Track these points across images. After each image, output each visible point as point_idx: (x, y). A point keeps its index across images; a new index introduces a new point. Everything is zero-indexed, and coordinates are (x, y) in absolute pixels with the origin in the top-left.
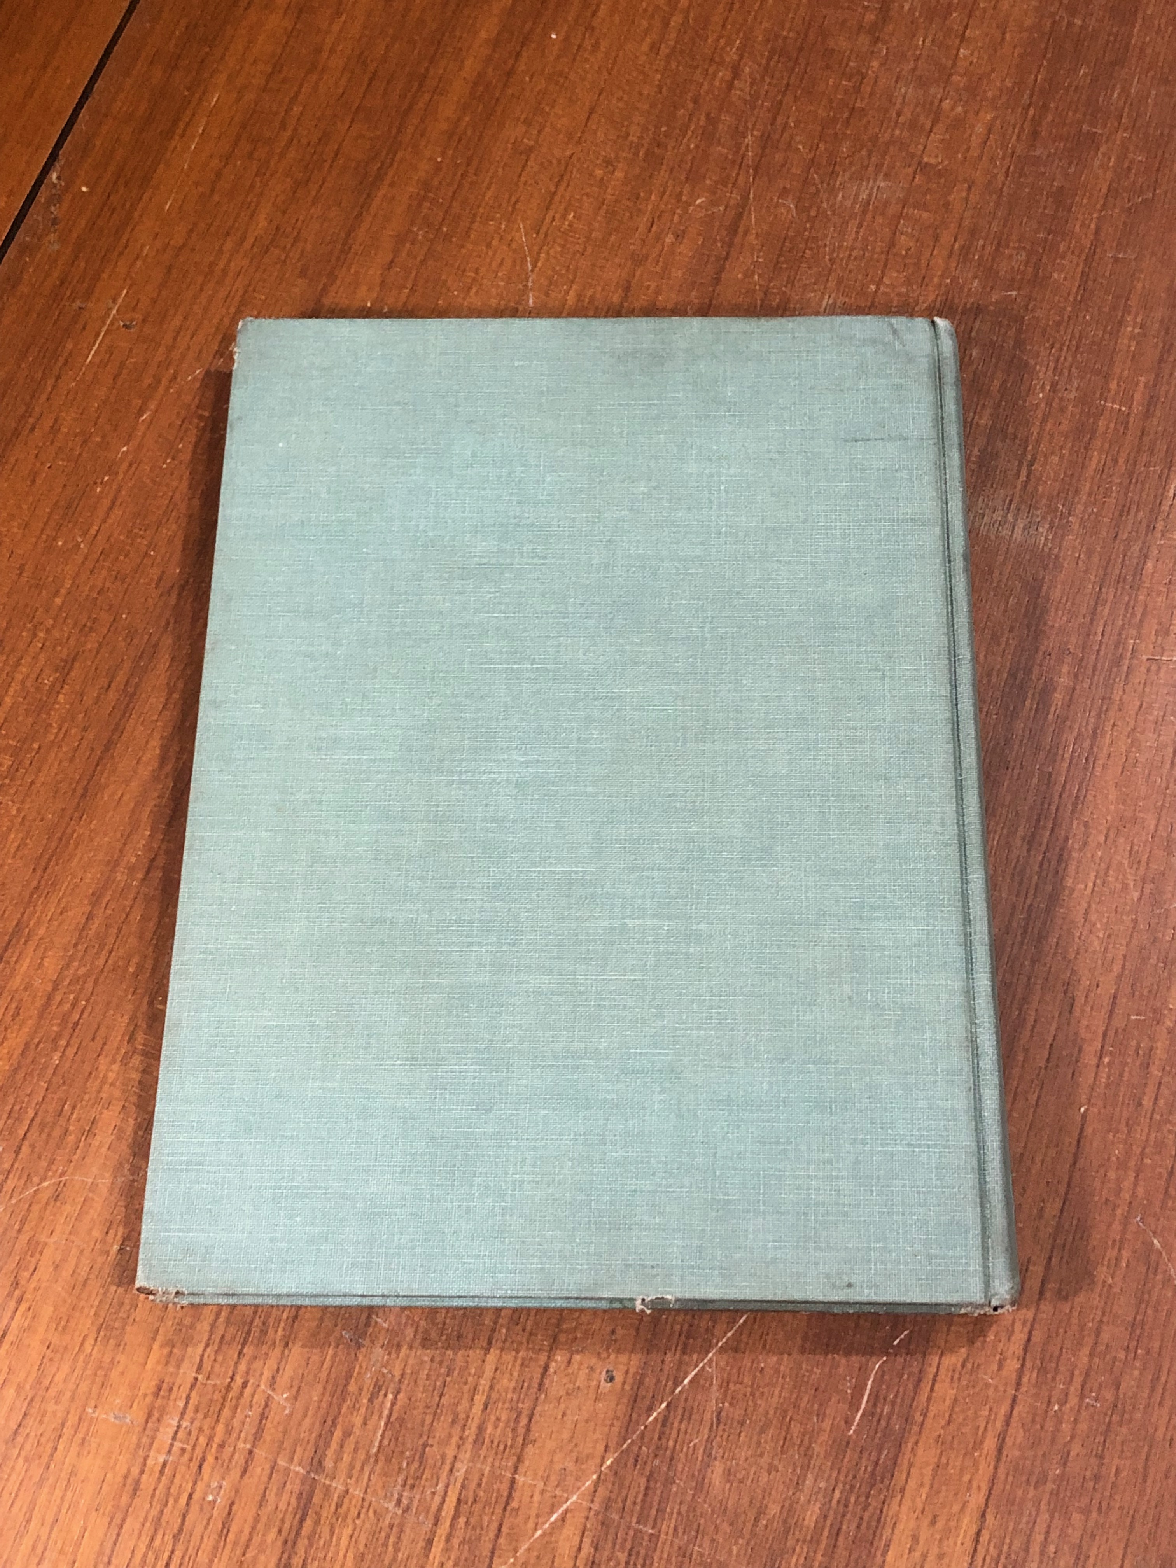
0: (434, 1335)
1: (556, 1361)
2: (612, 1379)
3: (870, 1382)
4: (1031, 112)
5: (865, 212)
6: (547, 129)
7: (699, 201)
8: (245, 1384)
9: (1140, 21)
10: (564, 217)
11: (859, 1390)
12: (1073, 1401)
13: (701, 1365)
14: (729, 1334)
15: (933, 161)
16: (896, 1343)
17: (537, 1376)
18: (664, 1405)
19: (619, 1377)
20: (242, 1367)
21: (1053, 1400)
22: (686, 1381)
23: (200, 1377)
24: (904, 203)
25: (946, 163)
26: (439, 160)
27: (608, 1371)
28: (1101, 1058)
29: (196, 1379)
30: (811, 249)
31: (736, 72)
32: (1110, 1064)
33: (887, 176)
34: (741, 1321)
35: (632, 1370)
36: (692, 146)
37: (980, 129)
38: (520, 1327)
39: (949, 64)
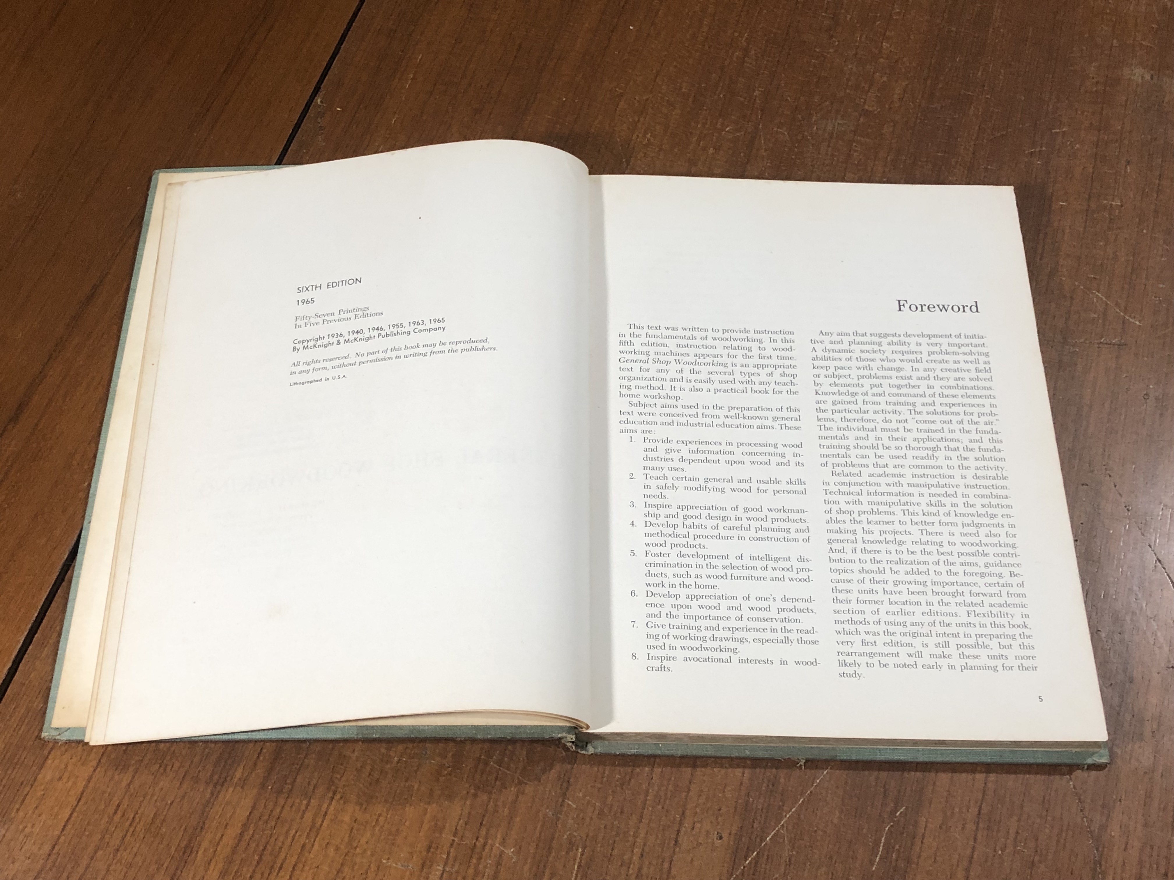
0: (606, 810)
1: (685, 827)
2: (721, 838)
3: (883, 839)
4: (929, 82)
5: (831, 138)
6: (631, 83)
7: (728, 129)
8: (485, 844)
9: (991, 30)
10: (644, 136)
11: (877, 843)
12: (1010, 849)
13: (777, 829)
14: (793, 810)
15: (871, 109)
16: (897, 814)
17: (673, 836)
18: (755, 853)
19: (725, 836)
20: (483, 831)
21: (997, 848)
22: (768, 839)
23: (456, 840)
24: (855, 132)
25: (879, 110)
26: (564, 99)
27: (718, 833)
29: (453, 841)
30: (799, 159)
31: (746, 51)
33: (843, 117)
34: (801, 802)
35: (733, 832)
36: (721, 96)
37: (898, 91)
38: (660, 807)
39: (877, 52)
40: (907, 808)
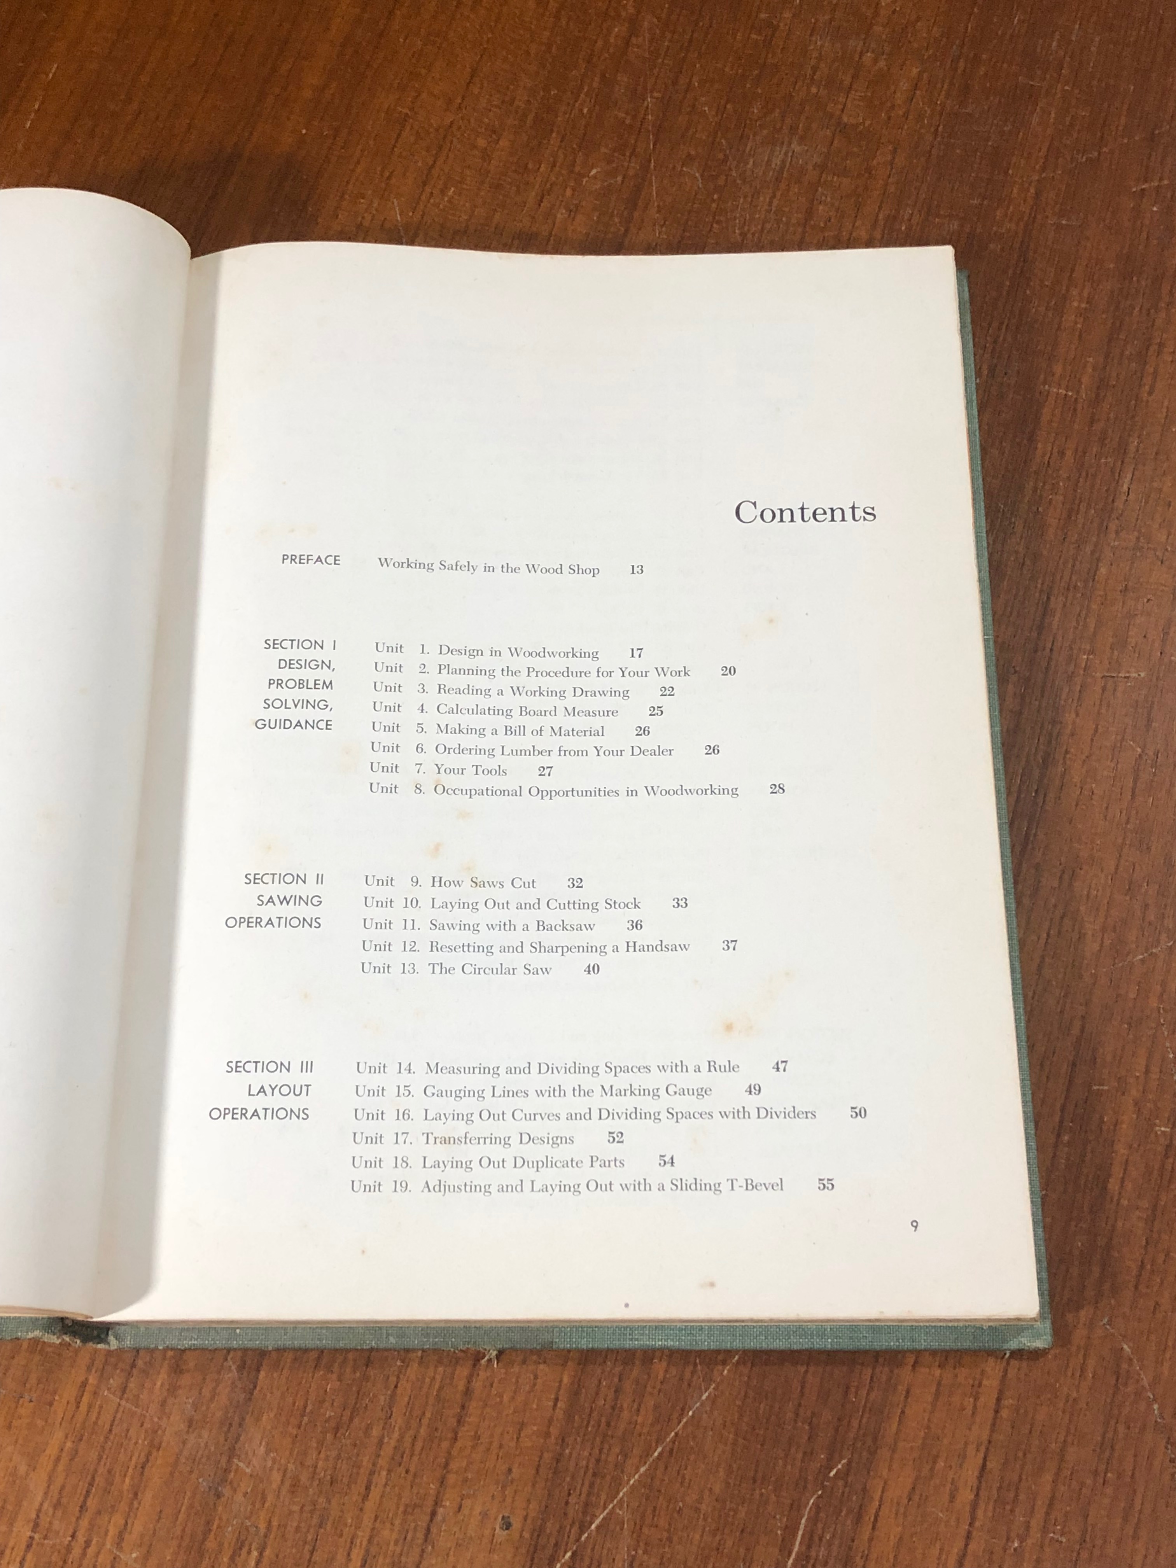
0: (304, 1478)
1: (444, 1507)
2: (507, 1526)
3: (803, 1521)
4: (962, 64)
5: (778, 180)
6: (424, 95)
7: (594, 172)
8: (88, 1543)
10: (443, 192)
11: (791, 1530)
12: (1035, 1535)
13: (611, 1506)
14: (642, 1470)
15: (853, 121)
16: (832, 1474)
17: (423, 1524)
18: (569, 1554)
19: (516, 1523)
20: (84, 1523)
21: (1013, 1535)
22: (593, 1527)
23: (37, 1536)
24: (822, 168)
25: (867, 123)
26: (304, 131)
27: (503, 1518)
28: (1059, 1136)
29: (31, 1538)
30: (718, 222)
31: (634, 25)
32: (1069, 1144)
33: (802, 139)
34: (656, 1454)
35: (532, 1514)
36: (585, 111)
37: (904, 85)
38: (402, 1470)
39: (869, 14)
40: (849, 1463)
